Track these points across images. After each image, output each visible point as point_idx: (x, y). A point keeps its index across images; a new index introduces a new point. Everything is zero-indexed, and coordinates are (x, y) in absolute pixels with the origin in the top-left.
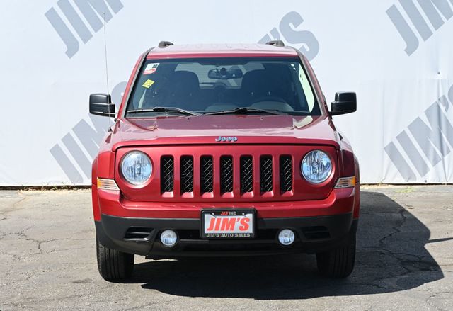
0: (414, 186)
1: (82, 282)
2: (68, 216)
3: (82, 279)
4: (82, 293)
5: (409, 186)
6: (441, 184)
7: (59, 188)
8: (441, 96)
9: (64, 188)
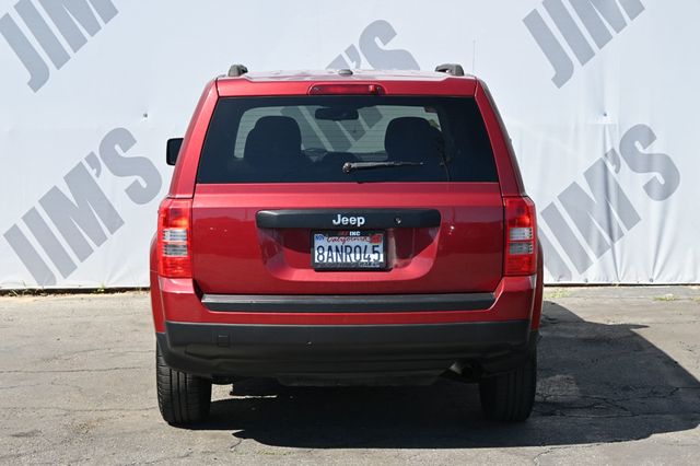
0: (569, 289)
1: (26, 435)
2: (23, 337)
3: (26, 431)
4: (22, 452)
5: (560, 289)
6: (610, 285)
7: (20, 292)
8: (609, 149)
9: (26, 293)
